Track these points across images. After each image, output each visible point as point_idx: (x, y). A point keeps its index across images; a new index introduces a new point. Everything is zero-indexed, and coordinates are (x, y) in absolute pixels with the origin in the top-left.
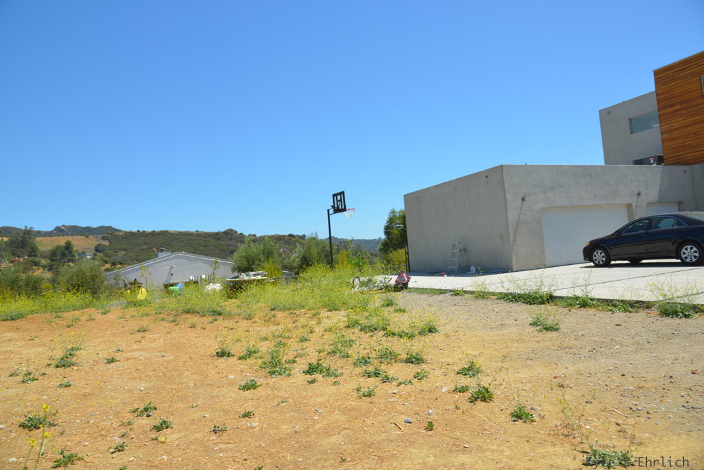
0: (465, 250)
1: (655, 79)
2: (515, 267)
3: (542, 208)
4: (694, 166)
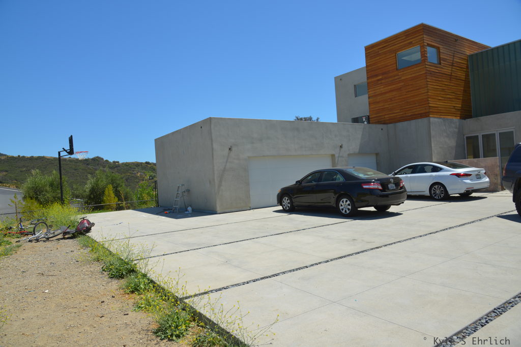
0: (188, 191)
1: (366, 54)
2: (218, 209)
3: (249, 157)
4: (389, 125)
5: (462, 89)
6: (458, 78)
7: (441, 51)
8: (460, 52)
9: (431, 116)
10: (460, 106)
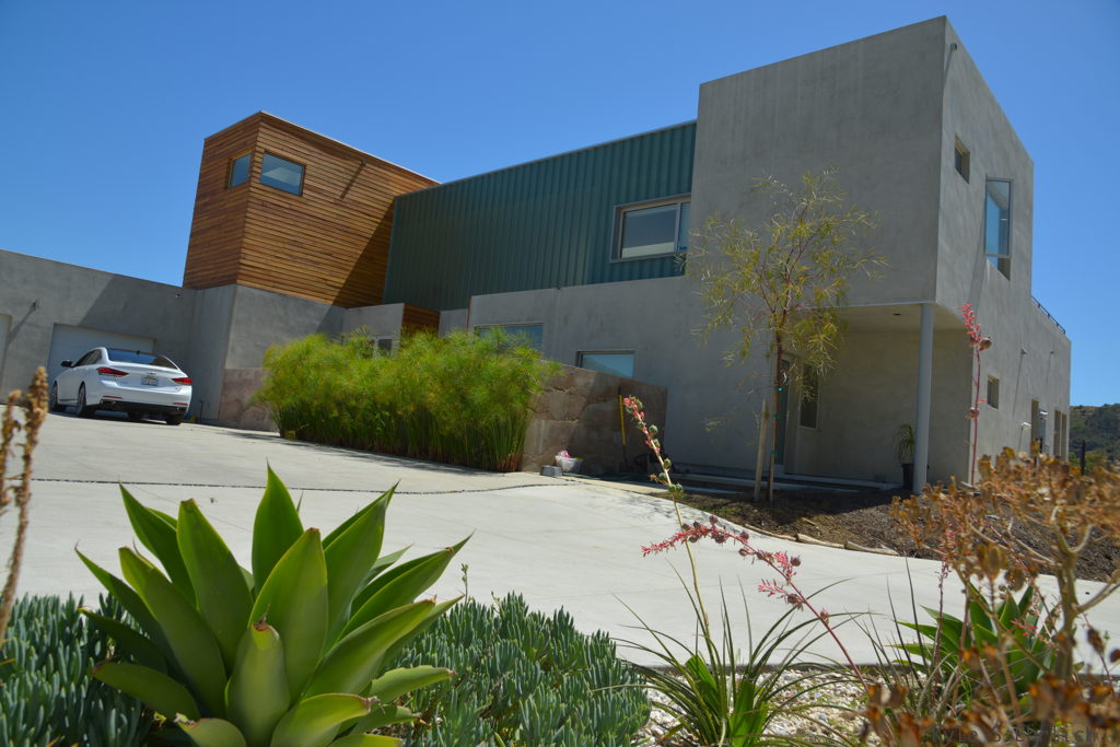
1: (203, 152)
4: (199, 292)
5: (360, 253)
6: (350, 230)
7: (307, 172)
8: (372, 186)
9: (239, 281)
10: (343, 281)
